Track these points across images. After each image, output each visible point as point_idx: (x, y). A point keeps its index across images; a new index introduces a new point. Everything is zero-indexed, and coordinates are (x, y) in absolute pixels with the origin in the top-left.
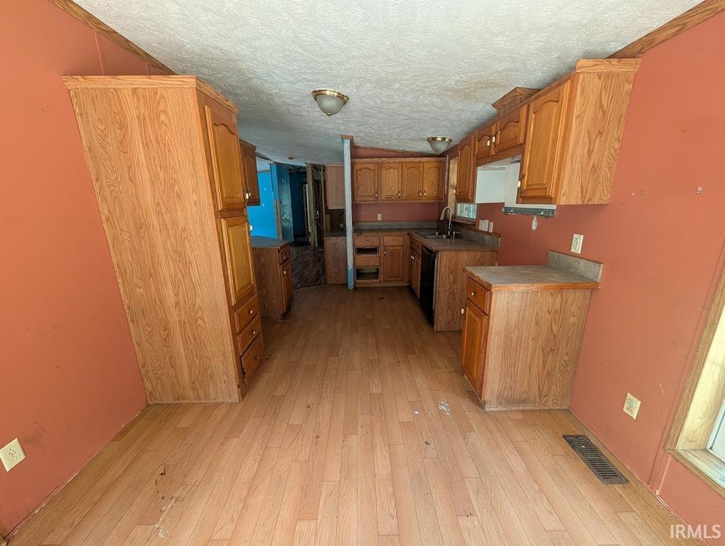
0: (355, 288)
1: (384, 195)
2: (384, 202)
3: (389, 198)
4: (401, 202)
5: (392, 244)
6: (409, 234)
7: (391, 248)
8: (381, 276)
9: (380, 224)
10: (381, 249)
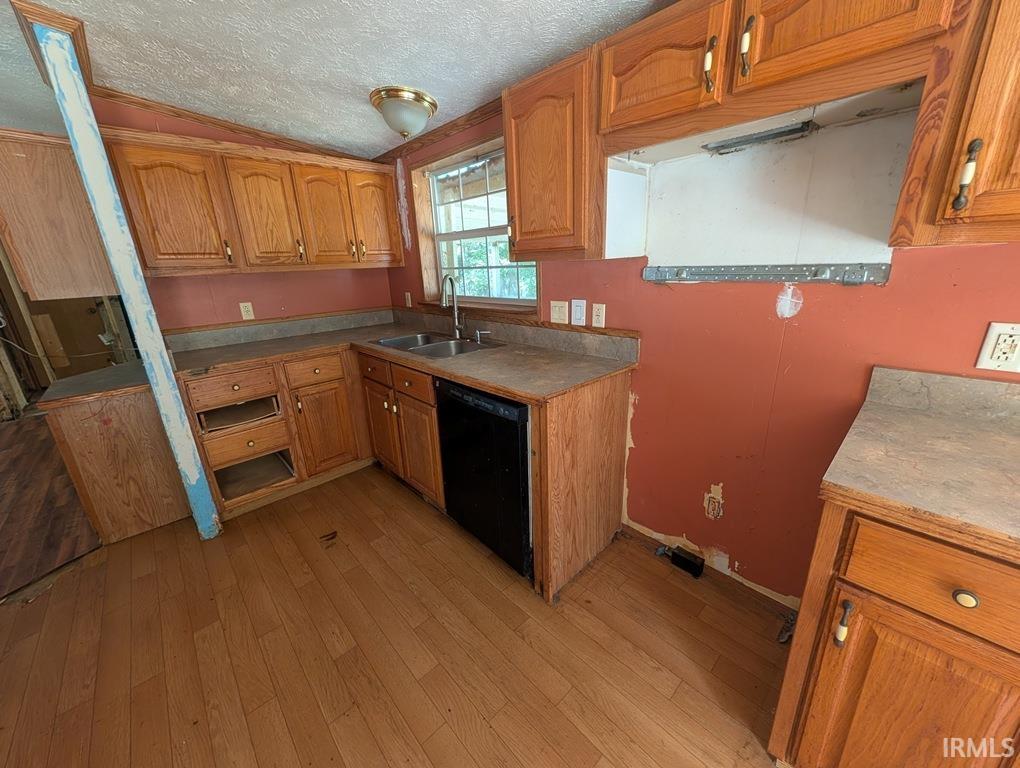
0: (228, 526)
1: (254, 252)
2: (257, 270)
3: (270, 258)
4: (307, 268)
5: (313, 379)
6: (352, 347)
7: (313, 390)
8: (299, 466)
9: (253, 329)
10: (284, 397)
